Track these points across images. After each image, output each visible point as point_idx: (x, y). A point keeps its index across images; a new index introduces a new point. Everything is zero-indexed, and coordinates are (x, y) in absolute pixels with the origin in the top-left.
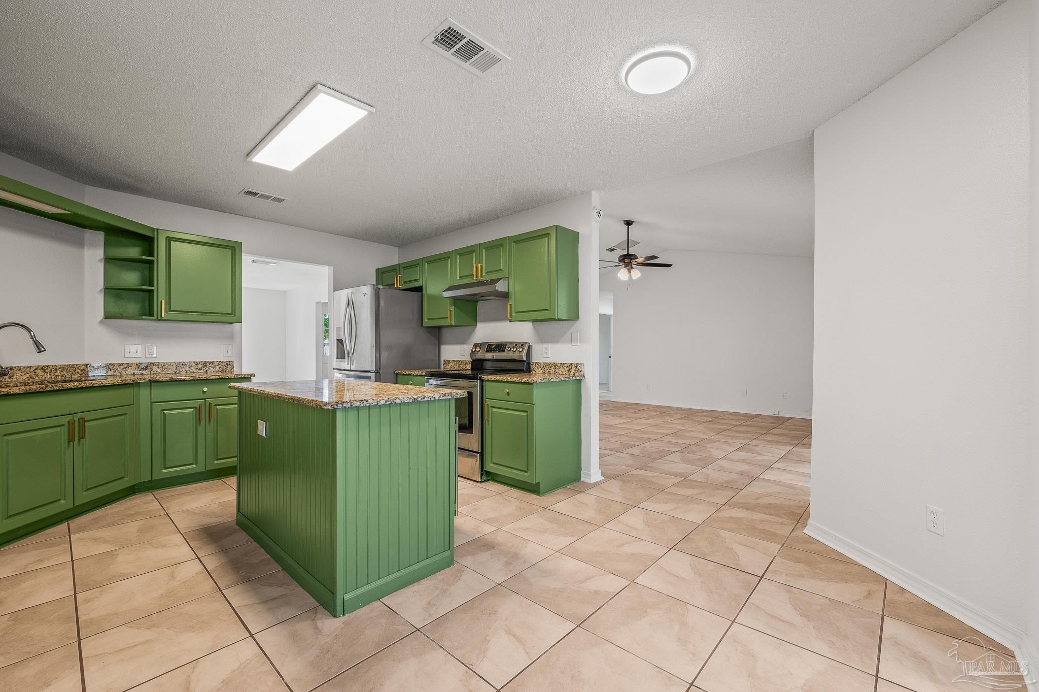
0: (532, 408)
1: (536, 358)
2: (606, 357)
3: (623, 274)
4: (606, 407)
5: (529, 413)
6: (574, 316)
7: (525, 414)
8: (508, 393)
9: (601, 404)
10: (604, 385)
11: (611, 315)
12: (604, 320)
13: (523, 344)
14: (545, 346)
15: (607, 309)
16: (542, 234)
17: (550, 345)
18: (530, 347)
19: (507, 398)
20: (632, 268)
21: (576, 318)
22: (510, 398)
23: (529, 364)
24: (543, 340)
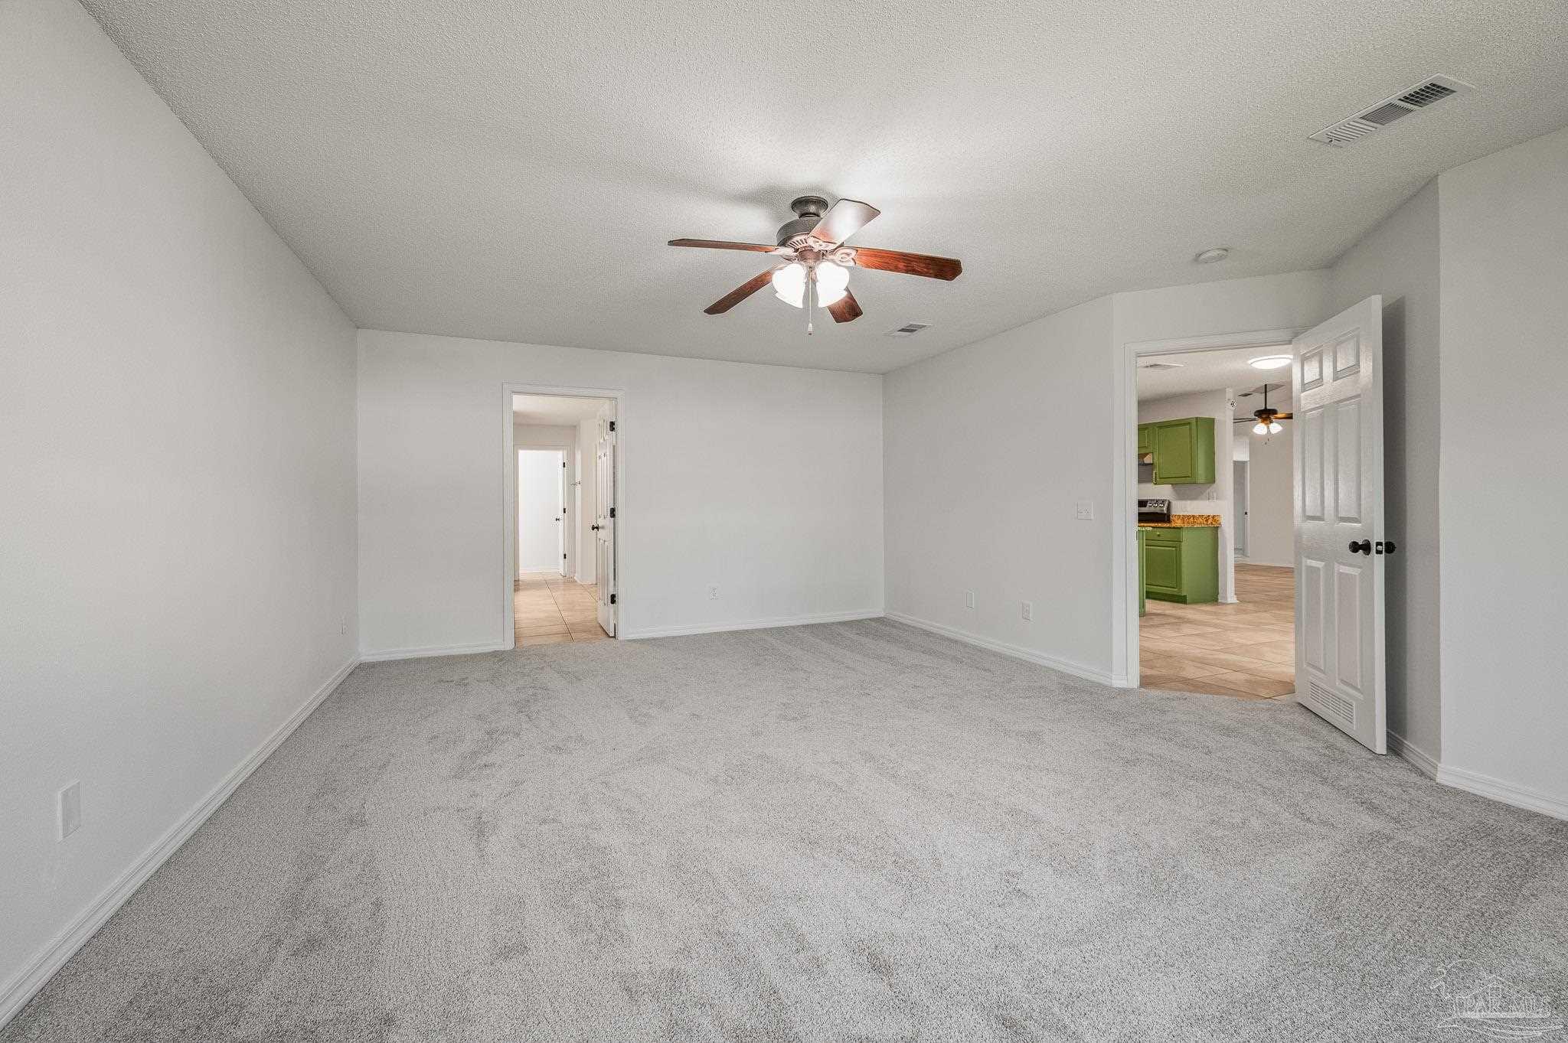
0: (1180, 546)
1: (1175, 511)
2: (1241, 513)
3: (1260, 429)
4: (1240, 568)
5: (1178, 549)
6: (1211, 479)
7: (1174, 549)
8: (1159, 535)
9: (1236, 567)
10: (1240, 550)
11: (1246, 462)
12: (1239, 467)
13: (1163, 502)
14: (1184, 502)
15: (1242, 455)
16: (1185, 423)
17: (1189, 502)
18: (1169, 503)
19: (1158, 538)
20: (1271, 422)
21: (1214, 482)
22: (1160, 538)
23: (1169, 516)
24: (1182, 497)
